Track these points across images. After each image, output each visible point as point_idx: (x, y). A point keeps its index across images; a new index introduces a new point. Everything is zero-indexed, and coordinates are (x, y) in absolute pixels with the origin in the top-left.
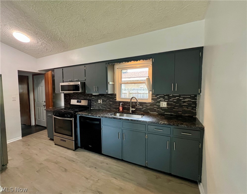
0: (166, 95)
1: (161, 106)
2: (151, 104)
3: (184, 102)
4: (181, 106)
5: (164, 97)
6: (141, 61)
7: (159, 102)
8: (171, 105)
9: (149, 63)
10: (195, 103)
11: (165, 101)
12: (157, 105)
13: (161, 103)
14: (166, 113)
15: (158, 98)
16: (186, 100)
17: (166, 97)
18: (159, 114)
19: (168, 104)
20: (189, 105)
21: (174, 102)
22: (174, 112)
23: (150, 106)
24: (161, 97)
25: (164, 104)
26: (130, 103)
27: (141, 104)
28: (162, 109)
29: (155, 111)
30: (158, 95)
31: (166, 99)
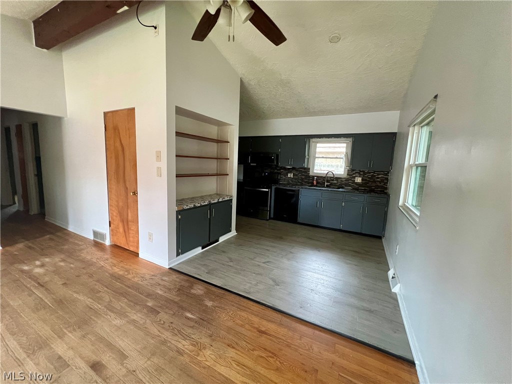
0: (362, 171)
1: (356, 181)
2: (347, 180)
3: (378, 178)
4: (375, 182)
5: (359, 173)
6: (342, 139)
7: (354, 177)
8: (366, 180)
9: (351, 139)
10: (387, 179)
11: (360, 177)
12: (353, 181)
13: (356, 178)
14: (360, 188)
15: (354, 174)
16: (379, 176)
17: (362, 173)
18: (353, 189)
19: (362, 180)
20: (382, 181)
21: (369, 178)
22: (368, 187)
23: (345, 181)
24: (356, 173)
25: (359, 180)
26: (325, 177)
27: (337, 179)
28: (357, 184)
29: (350, 186)
30: (354, 170)
31: (362, 175)
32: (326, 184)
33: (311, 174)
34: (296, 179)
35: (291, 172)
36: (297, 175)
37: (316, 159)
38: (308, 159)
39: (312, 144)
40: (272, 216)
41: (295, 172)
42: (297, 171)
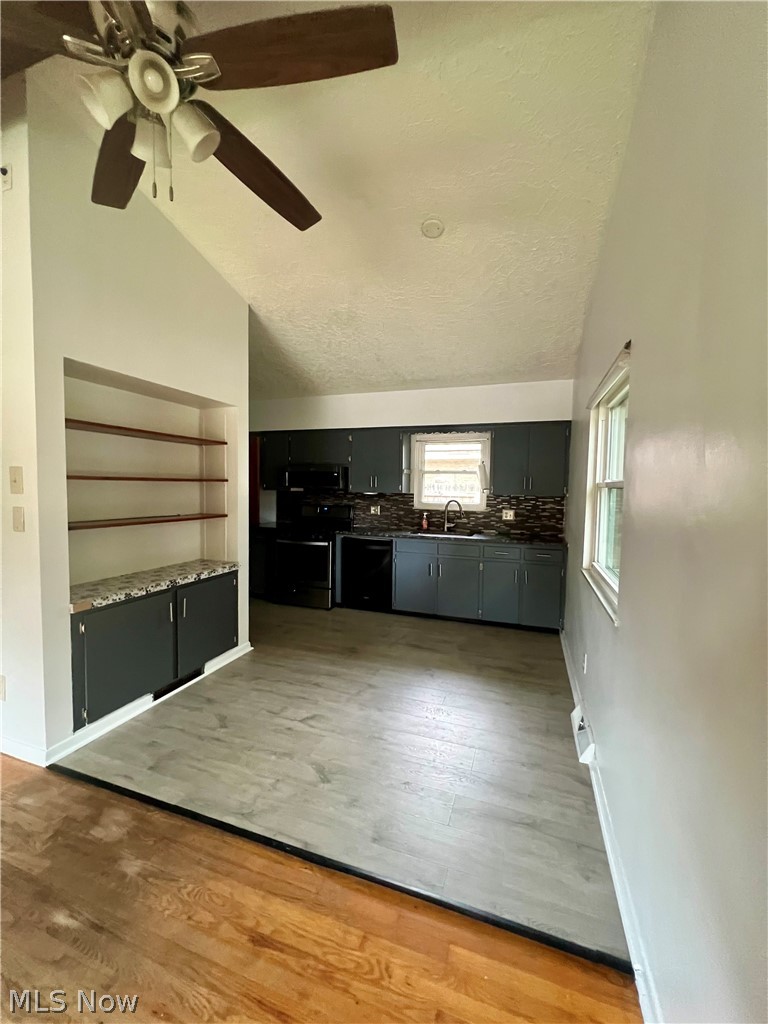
0: (513, 498)
1: (504, 518)
2: (487, 515)
3: (544, 510)
4: (539, 518)
5: (509, 502)
6: (472, 434)
7: (500, 510)
8: (522, 515)
9: (487, 435)
10: (561, 512)
11: (511, 509)
12: (497, 517)
13: (504, 511)
14: (512, 531)
15: (500, 503)
16: (547, 507)
17: (514, 502)
18: (500, 534)
19: (516, 515)
20: (552, 516)
21: (528, 510)
22: (527, 528)
23: (484, 518)
24: (504, 501)
25: (509, 515)
26: (443, 512)
27: (468, 514)
28: (507, 523)
29: (492, 527)
30: (498, 497)
31: (514, 505)
32: (446, 526)
33: (417, 505)
34: (386, 517)
35: (375, 505)
36: (388, 510)
37: (426, 475)
38: (409, 476)
39: (416, 446)
40: (338, 599)
41: (383, 503)
42: (388, 500)
